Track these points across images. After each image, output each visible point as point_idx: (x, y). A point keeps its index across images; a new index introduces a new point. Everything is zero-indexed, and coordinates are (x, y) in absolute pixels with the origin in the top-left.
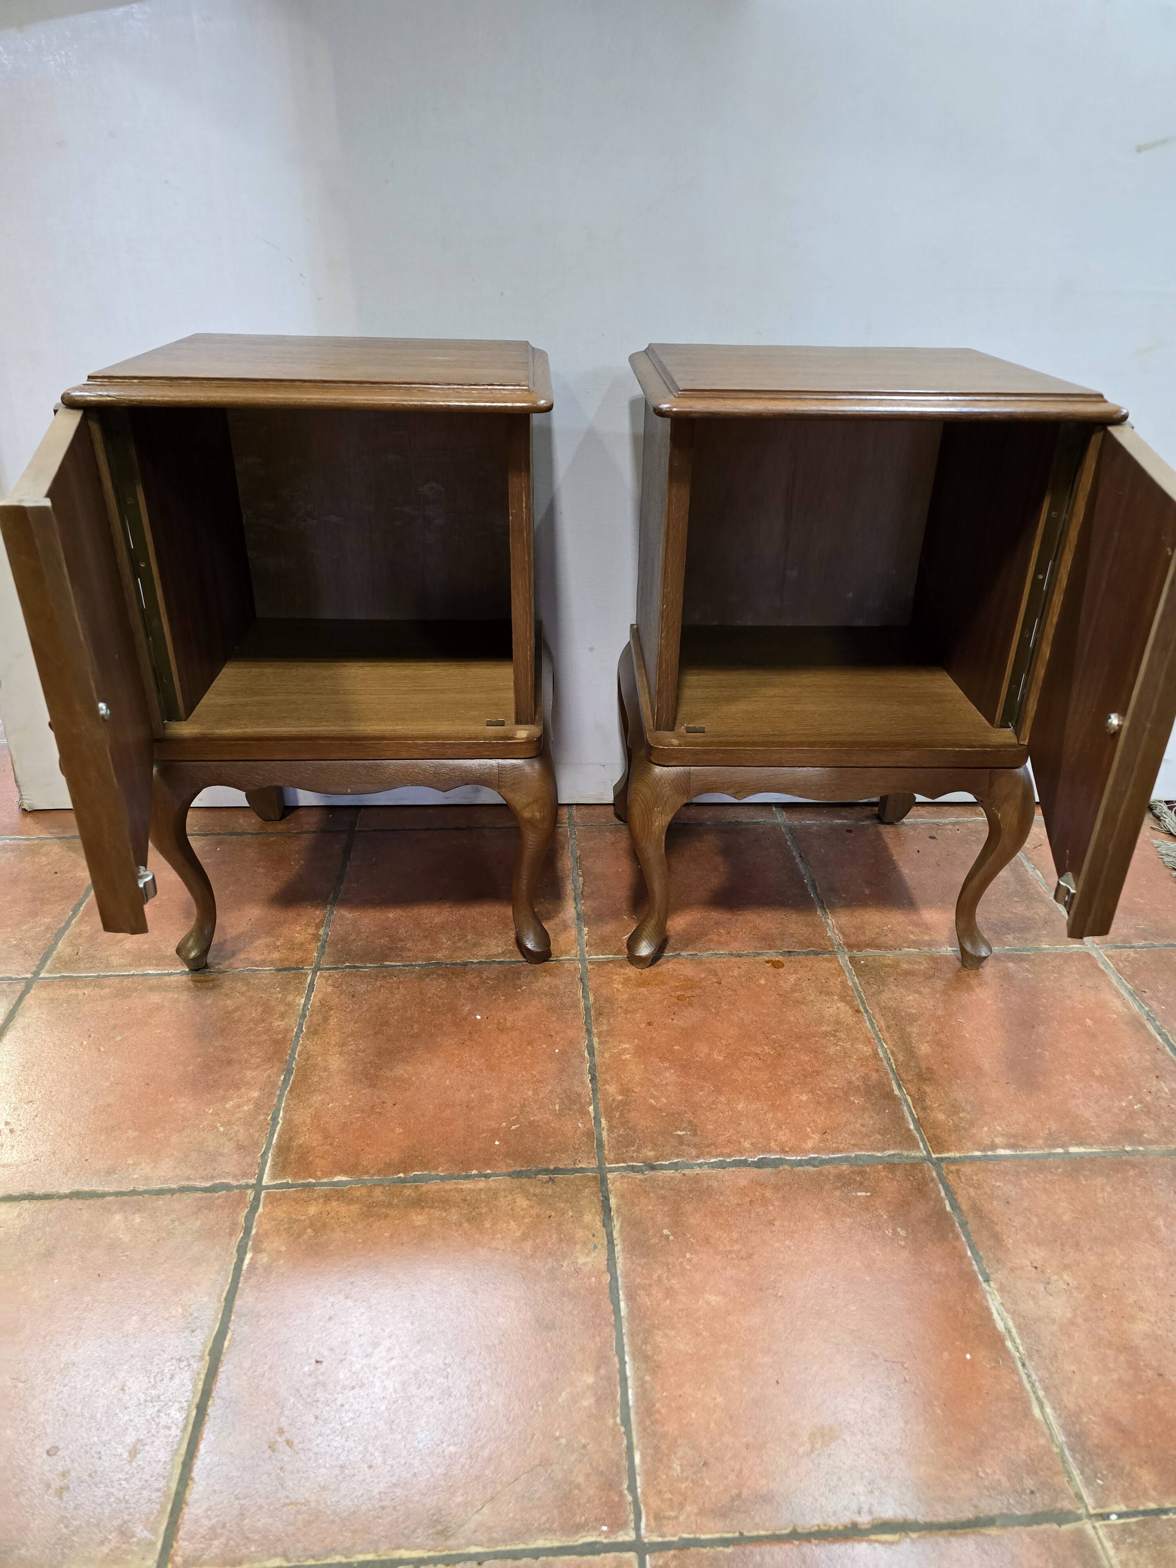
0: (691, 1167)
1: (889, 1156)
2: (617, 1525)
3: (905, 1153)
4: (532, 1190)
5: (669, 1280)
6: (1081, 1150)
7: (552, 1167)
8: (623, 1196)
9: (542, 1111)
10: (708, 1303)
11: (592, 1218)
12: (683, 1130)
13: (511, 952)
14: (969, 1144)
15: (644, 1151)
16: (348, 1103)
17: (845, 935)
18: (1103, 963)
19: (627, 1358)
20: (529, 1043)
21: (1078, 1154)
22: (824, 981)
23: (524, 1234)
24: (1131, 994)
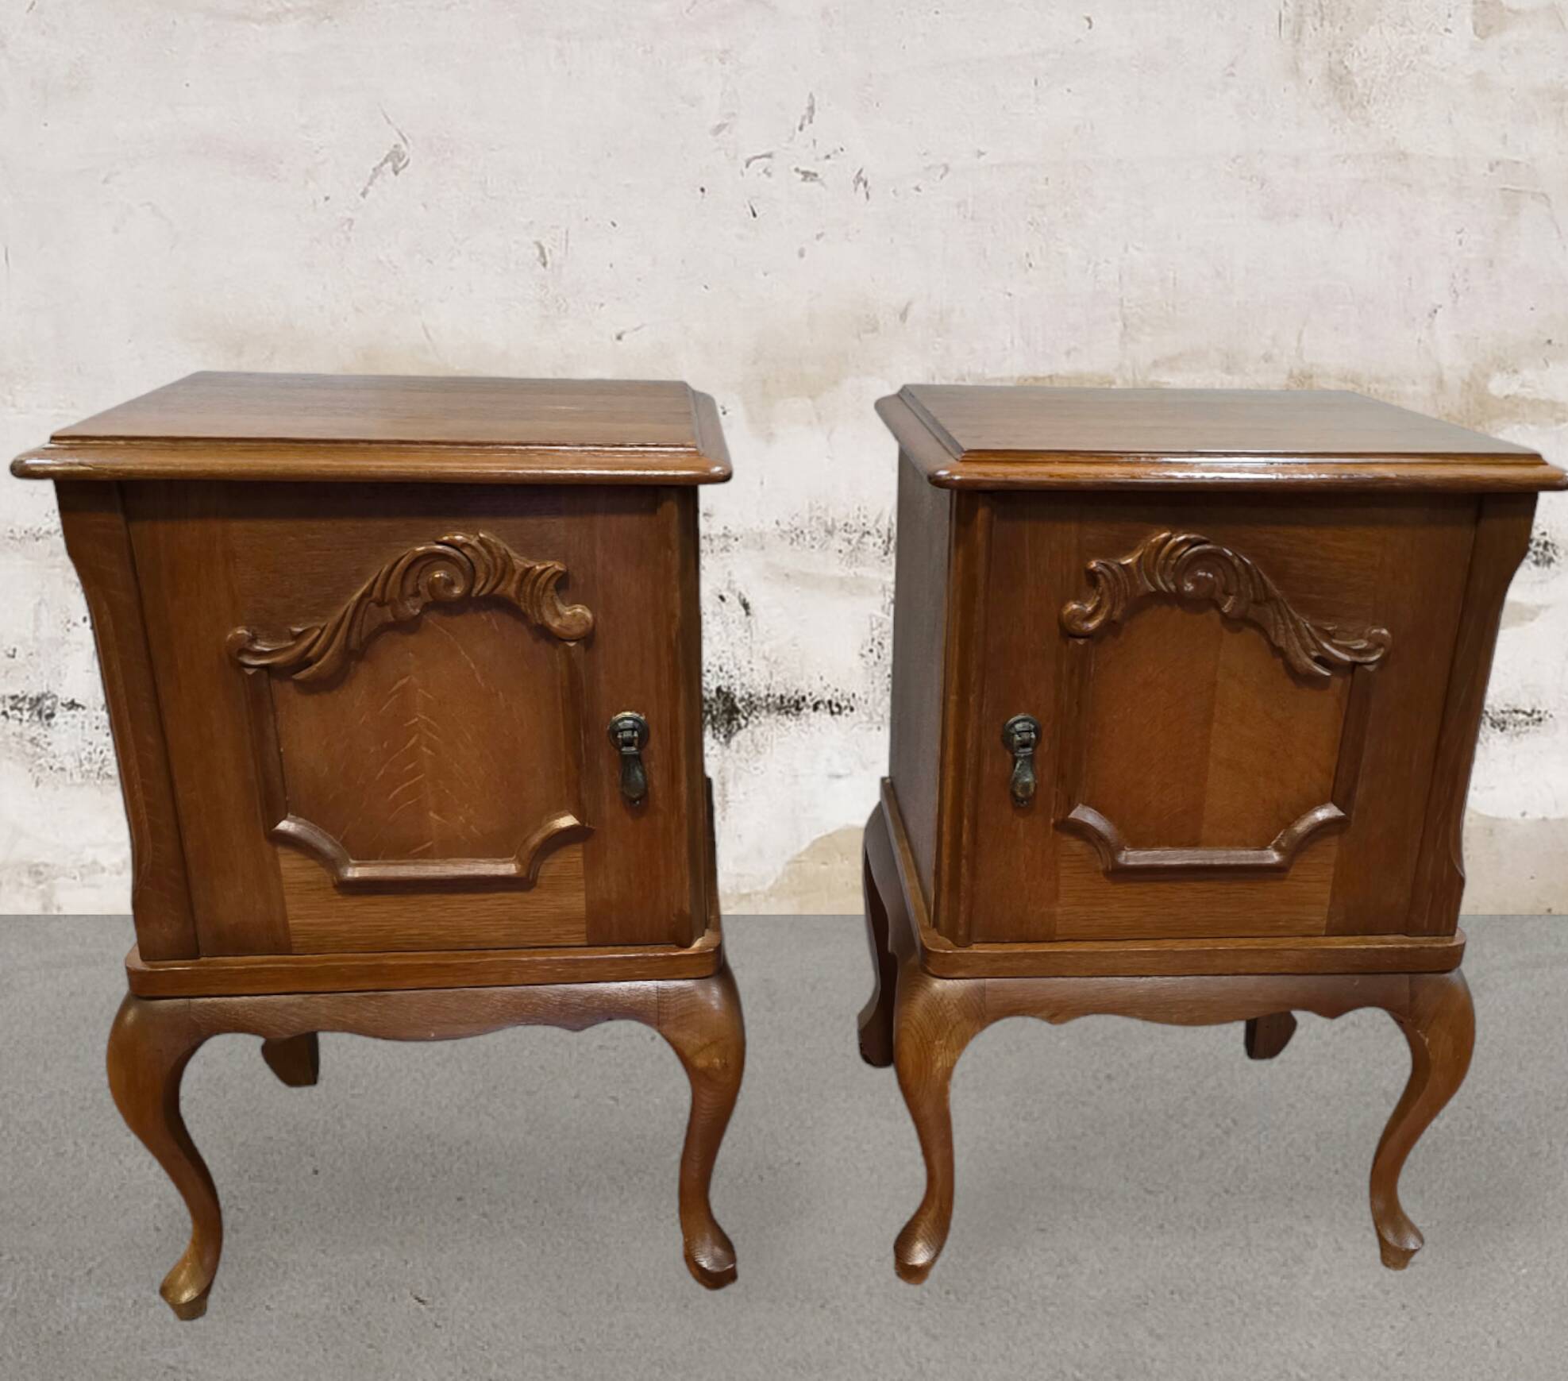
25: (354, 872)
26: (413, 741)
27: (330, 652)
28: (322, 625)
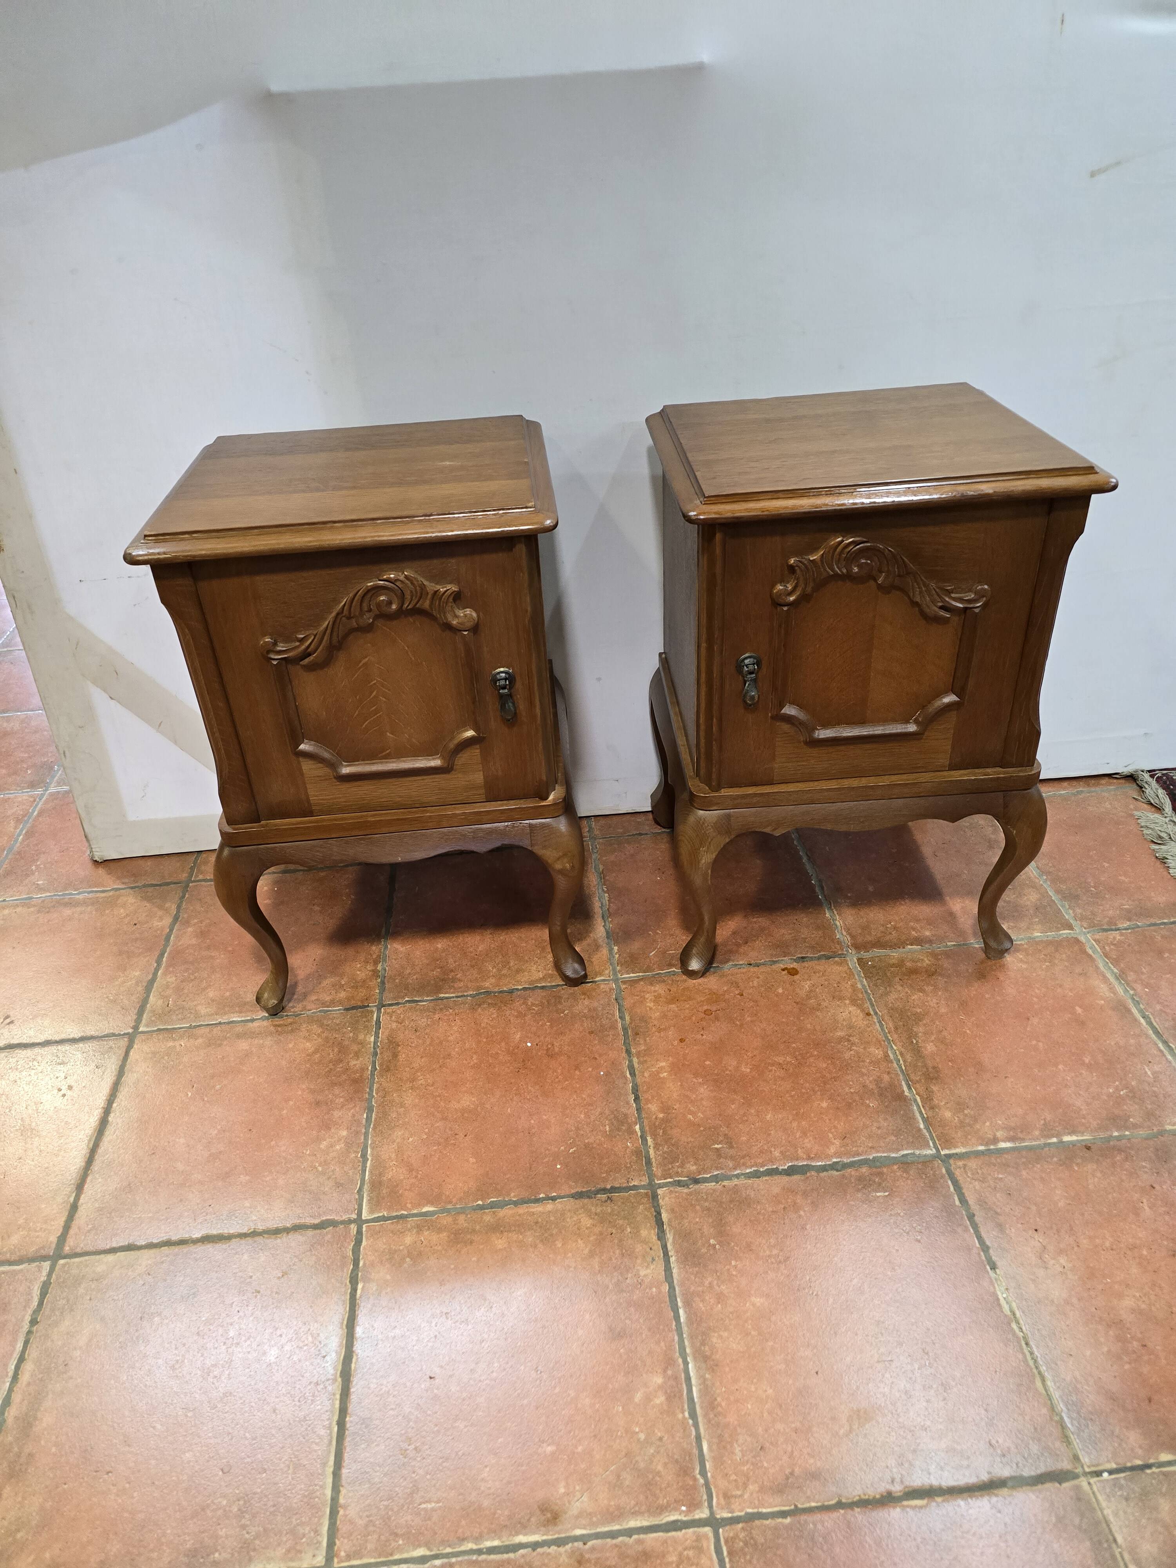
0: (729, 1178)
1: (903, 1156)
2: (693, 1505)
3: (917, 1152)
4: (593, 1209)
5: (719, 1286)
6: (1074, 1138)
7: (609, 1187)
8: (673, 1210)
9: (595, 1133)
10: (754, 1305)
11: (649, 1233)
12: (720, 1143)
13: (551, 976)
14: (974, 1140)
15: (688, 1166)
16: (425, 1137)
17: (852, 937)
18: (1091, 948)
19: (689, 1359)
20: (577, 1067)
21: (1071, 1142)
22: (836, 985)
23: (590, 1251)
24: (1117, 978)
25: (346, 770)
26: (374, 693)
27: (321, 647)
28: (315, 632)
